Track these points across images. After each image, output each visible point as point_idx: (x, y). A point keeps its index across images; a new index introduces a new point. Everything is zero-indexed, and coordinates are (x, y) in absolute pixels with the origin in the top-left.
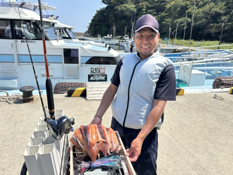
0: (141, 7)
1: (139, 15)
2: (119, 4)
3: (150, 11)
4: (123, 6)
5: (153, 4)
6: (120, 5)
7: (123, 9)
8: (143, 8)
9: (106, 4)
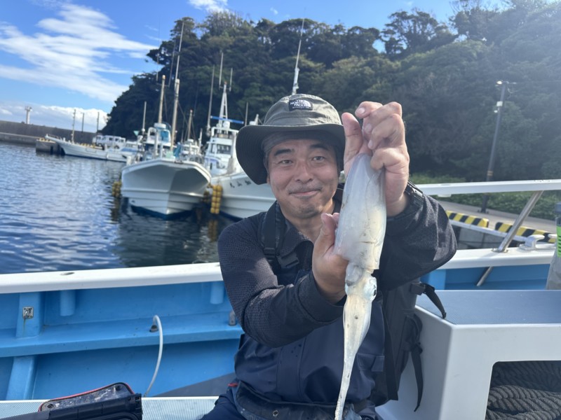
0: (249, 76)
1: (244, 98)
2: (192, 65)
3: (272, 89)
4: (202, 70)
5: (279, 73)
6: (195, 68)
7: (200, 76)
8: (254, 80)
9: (161, 62)
